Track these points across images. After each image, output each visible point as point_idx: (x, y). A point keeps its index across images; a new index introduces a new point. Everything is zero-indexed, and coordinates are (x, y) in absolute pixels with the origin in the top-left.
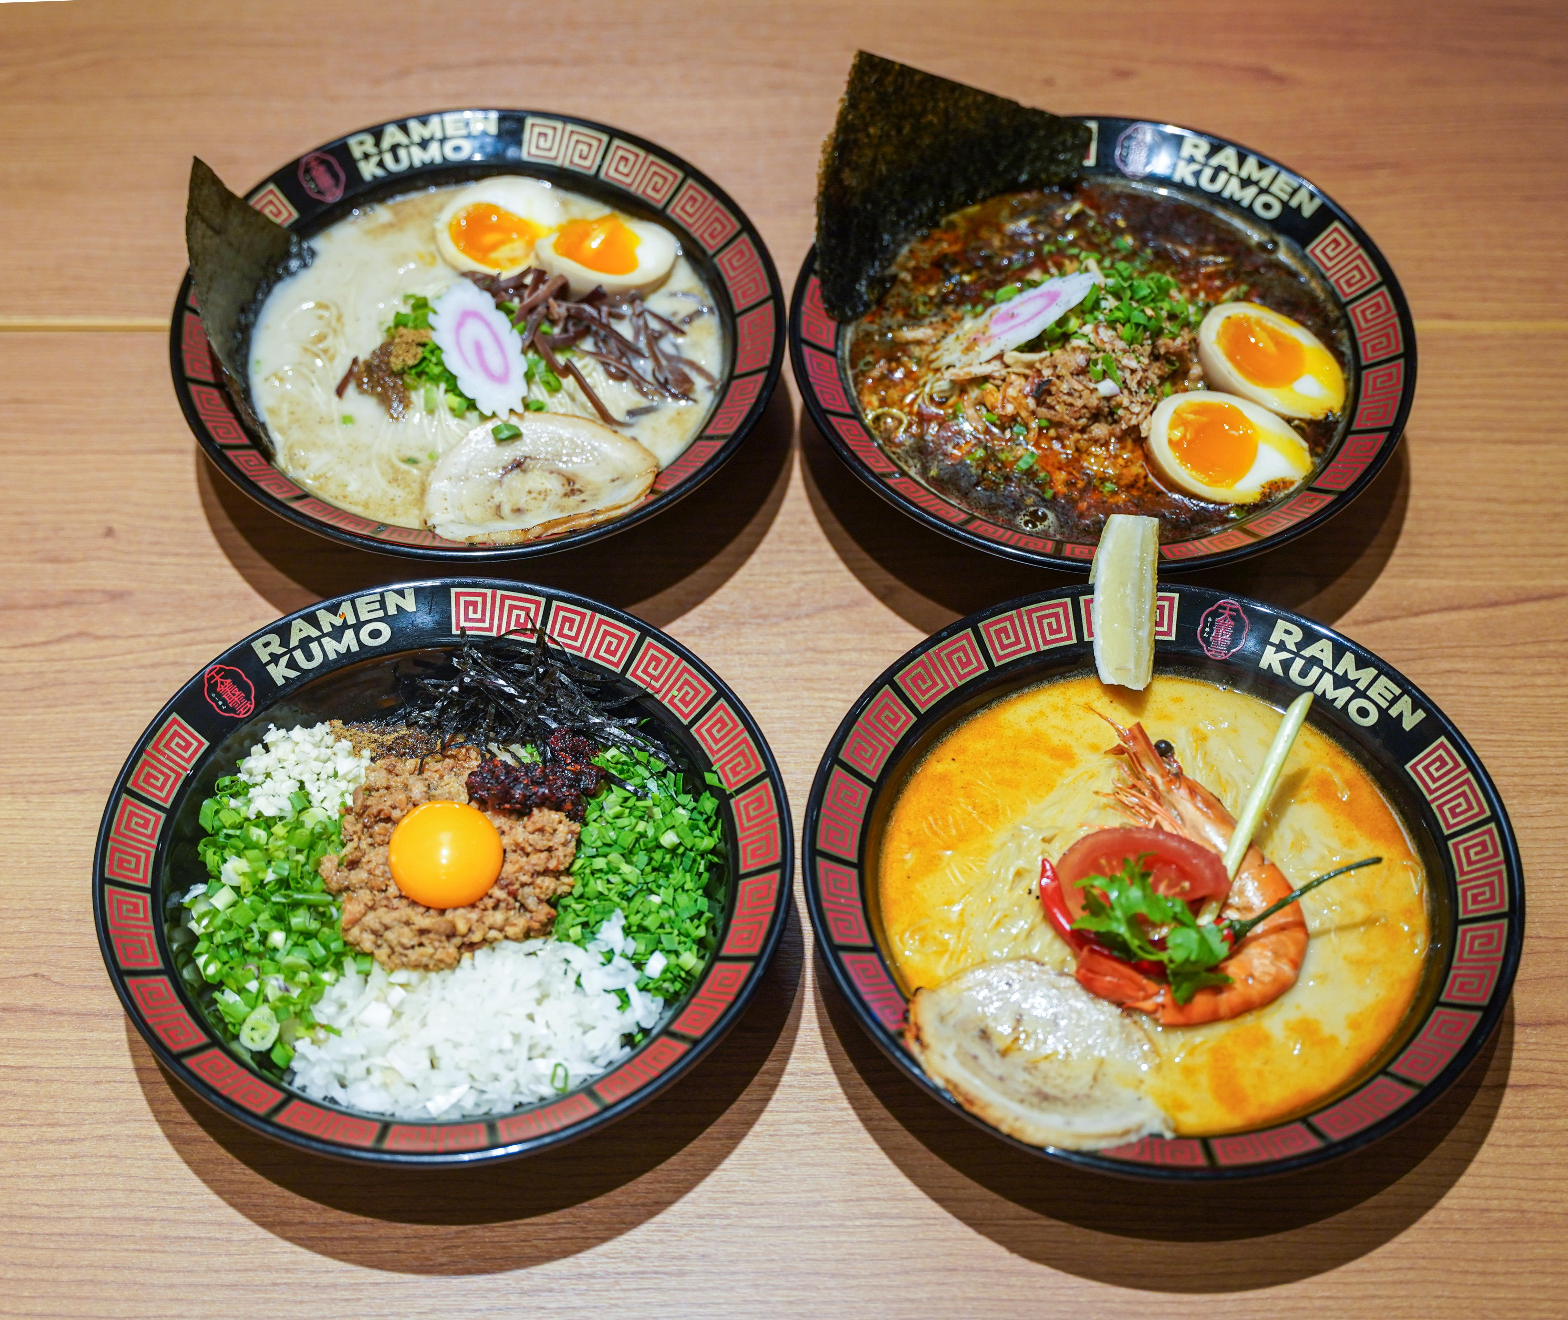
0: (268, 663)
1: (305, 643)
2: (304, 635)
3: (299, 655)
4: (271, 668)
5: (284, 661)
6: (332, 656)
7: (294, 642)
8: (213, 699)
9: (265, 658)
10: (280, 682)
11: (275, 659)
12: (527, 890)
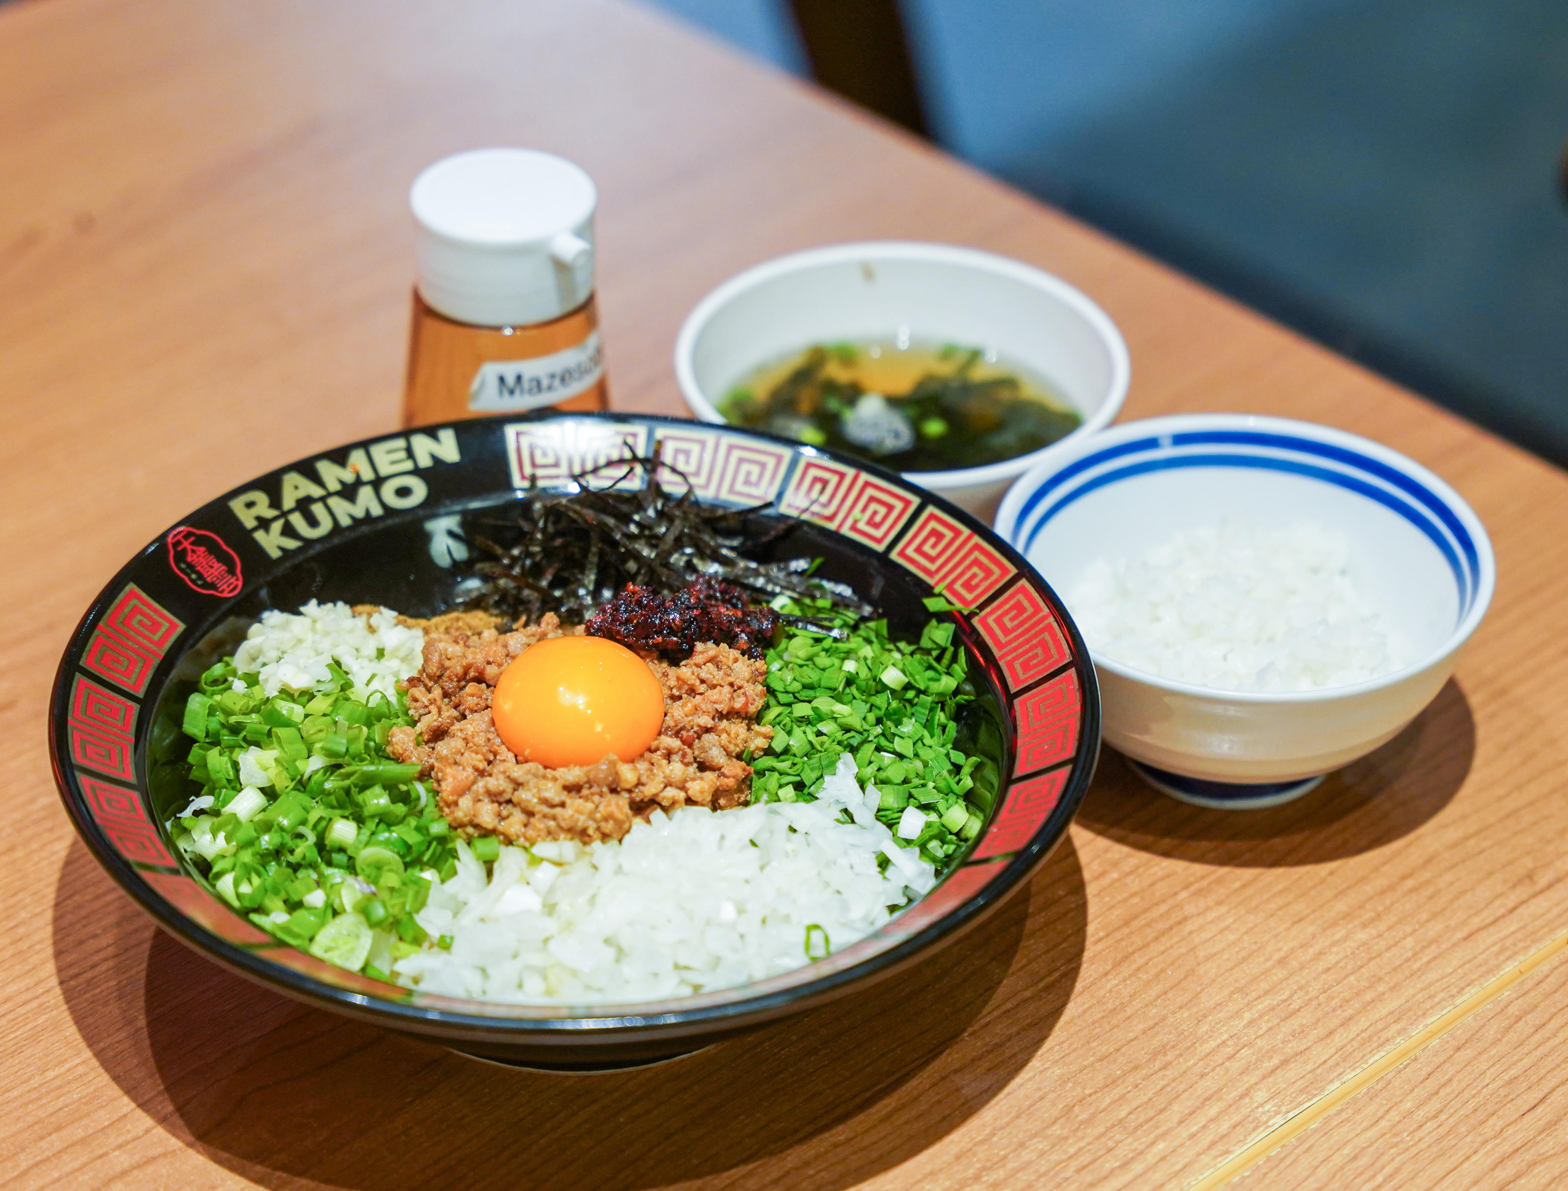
0: (255, 529)
1: (304, 505)
2: (301, 494)
3: (297, 520)
4: (259, 536)
5: (277, 526)
6: (345, 522)
7: (288, 502)
8: (182, 570)
9: (249, 523)
10: (275, 554)
11: (264, 524)
12: (708, 738)
